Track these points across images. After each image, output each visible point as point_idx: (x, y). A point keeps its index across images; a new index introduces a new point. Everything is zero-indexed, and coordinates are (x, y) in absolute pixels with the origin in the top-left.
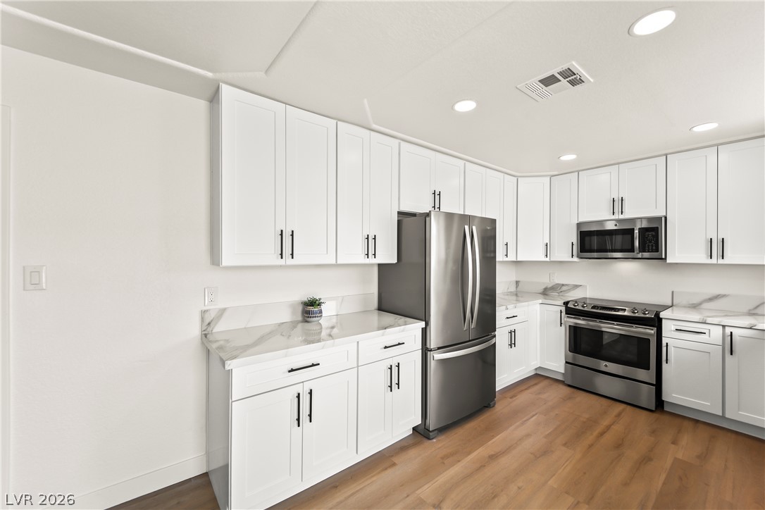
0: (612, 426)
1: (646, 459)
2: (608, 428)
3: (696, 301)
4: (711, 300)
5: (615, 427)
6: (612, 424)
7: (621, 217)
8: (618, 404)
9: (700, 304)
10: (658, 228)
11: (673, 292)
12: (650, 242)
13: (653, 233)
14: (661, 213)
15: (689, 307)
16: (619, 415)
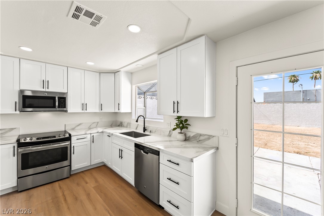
0: (64, 194)
1: (88, 195)
2: (64, 195)
3: (73, 127)
4: (78, 125)
5: (66, 193)
6: (63, 193)
7: (47, 90)
8: (54, 184)
9: (75, 128)
10: (65, 97)
11: (65, 125)
12: (62, 104)
13: (64, 100)
14: (65, 91)
15: (71, 130)
16: (60, 188)
